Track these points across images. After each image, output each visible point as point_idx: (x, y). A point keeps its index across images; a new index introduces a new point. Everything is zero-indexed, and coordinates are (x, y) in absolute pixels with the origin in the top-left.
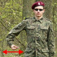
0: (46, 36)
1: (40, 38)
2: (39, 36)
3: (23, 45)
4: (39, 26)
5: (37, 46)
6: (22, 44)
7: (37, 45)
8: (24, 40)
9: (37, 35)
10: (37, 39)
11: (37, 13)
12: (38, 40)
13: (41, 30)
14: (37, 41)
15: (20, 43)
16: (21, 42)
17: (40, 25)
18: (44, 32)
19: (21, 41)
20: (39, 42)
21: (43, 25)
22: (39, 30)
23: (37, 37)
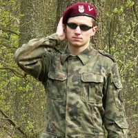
0: (98, 101)
1: (78, 106)
2: (78, 103)
3: (22, 132)
4: (77, 71)
5: (69, 130)
6: (19, 129)
7: (71, 126)
8: (24, 115)
9: (72, 98)
10: (70, 110)
11: (73, 35)
12: (75, 114)
13: (84, 85)
14: (71, 114)
15: (14, 125)
16: (16, 123)
17: (80, 69)
18: (92, 91)
19: (16, 118)
20: (78, 119)
21: (90, 69)
22: (78, 85)
23: (70, 106)
